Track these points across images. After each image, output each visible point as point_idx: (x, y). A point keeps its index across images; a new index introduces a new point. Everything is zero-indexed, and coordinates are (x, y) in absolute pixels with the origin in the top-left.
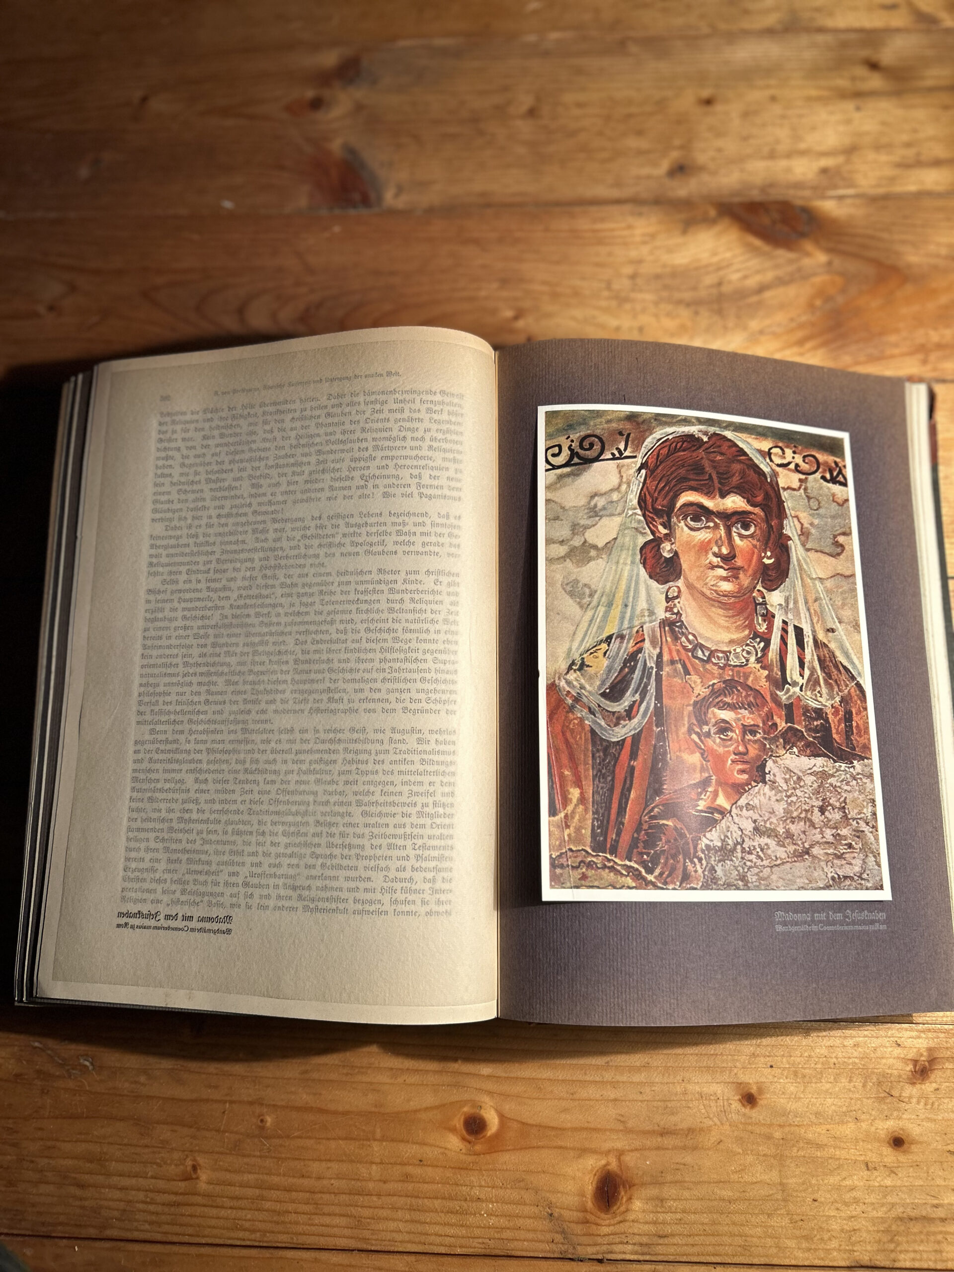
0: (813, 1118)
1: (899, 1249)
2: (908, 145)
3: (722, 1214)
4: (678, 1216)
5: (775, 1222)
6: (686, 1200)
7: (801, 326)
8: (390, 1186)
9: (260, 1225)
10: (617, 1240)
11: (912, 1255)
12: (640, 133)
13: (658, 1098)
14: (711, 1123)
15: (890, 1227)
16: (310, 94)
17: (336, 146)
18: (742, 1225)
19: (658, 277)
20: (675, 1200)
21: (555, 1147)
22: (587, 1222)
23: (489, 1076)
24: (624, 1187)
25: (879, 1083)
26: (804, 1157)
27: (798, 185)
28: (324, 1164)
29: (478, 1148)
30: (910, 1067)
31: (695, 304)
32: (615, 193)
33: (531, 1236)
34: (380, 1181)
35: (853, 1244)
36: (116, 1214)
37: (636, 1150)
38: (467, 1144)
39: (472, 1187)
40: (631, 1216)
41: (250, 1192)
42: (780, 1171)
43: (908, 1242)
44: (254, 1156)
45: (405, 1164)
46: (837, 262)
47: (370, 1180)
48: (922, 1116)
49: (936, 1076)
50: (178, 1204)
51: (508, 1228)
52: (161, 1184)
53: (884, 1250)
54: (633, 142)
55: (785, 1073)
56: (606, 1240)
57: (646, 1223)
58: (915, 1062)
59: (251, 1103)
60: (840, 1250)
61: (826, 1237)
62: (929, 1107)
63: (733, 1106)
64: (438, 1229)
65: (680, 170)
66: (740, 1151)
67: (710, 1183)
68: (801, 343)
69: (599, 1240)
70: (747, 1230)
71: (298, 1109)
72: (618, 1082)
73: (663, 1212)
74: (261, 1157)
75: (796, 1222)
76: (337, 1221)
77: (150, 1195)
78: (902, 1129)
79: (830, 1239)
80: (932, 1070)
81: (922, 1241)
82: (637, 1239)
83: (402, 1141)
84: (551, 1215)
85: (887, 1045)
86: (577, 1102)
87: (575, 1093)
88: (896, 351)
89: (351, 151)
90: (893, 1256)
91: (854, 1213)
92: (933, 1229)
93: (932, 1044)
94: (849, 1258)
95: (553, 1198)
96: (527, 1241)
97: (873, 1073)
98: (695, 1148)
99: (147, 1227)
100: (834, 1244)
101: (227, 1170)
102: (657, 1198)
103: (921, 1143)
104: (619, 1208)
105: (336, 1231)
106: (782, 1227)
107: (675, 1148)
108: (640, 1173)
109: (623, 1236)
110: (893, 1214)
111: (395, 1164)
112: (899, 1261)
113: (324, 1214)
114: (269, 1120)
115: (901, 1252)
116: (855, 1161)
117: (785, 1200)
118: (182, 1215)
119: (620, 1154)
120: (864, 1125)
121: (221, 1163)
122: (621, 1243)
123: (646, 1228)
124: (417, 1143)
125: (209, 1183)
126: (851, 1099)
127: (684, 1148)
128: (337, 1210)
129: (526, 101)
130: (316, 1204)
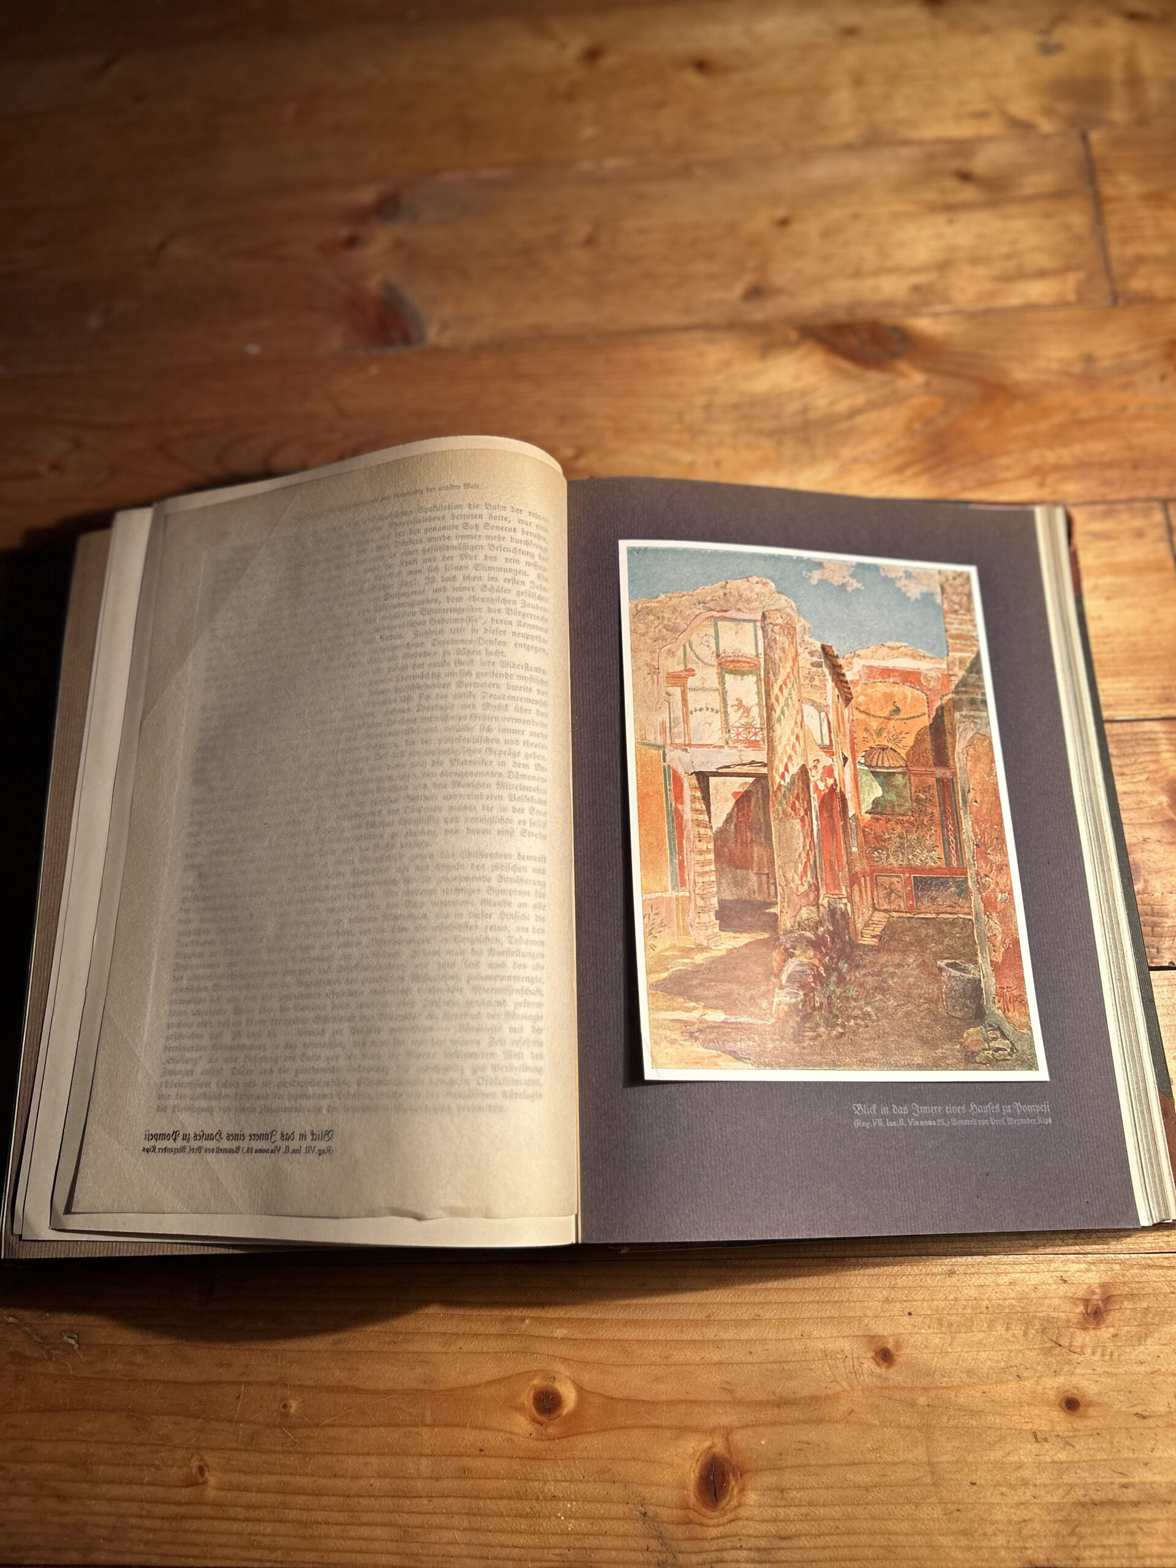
0: (964, 1376)
1: (1081, 1543)
2: (1008, 257)
3: (858, 1505)
4: (804, 1510)
5: (924, 1512)
6: (812, 1488)
7: (900, 452)
8: (445, 1485)
9: (281, 1541)
10: (729, 1545)
11: (1098, 1551)
12: (709, 257)
13: (772, 1359)
14: (839, 1388)
15: (1070, 1515)
16: (344, 232)
17: (373, 284)
18: (884, 1519)
19: (735, 406)
20: (798, 1489)
21: (647, 1427)
22: (690, 1522)
23: (563, 1339)
24: (734, 1475)
25: (1044, 1330)
26: (956, 1427)
27: (889, 304)
28: (361, 1459)
29: (551, 1430)
30: (1081, 1308)
31: (778, 434)
32: (685, 320)
33: (619, 1543)
34: (431, 1478)
35: (1024, 1539)
36: (103, 1532)
37: (747, 1426)
38: (538, 1426)
39: (546, 1482)
40: (744, 1512)
41: (270, 1498)
42: (927, 1447)
43: (1093, 1534)
44: (275, 1452)
45: (462, 1456)
46: (937, 382)
47: (420, 1477)
48: (1099, 1370)
49: (1113, 1317)
50: (183, 1517)
51: (592, 1534)
52: (160, 1492)
53: (1064, 1546)
54: (702, 267)
55: (927, 1321)
56: (714, 1545)
57: (764, 1521)
58: (1086, 1302)
59: (272, 1384)
60: (1009, 1548)
61: (990, 1530)
62: (1107, 1358)
63: (865, 1366)
64: (503, 1538)
65: (755, 293)
66: (876, 1422)
67: (841, 1465)
68: (900, 469)
69: (706, 1545)
70: (890, 1525)
71: (329, 1389)
72: (722, 1340)
73: (785, 1506)
74: (283, 1452)
75: (951, 1513)
76: (378, 1532)
77: (147, 1506)
78: (1077, 1388)
79: (995, 1534)
80: (1107, 1311)
81: (1111, 1533)
82: (752, 1543)
83: (458, 1426)
84: (645, 1514)
85: (1050, 1281)
86: (673, 1368)
87: (670, 1356)
88: (1008, 475)
89: (391, 290)
90: (1075, 1553)
91: (1023, 1499)
92: (1124, 1516)
93: (1105, 1279)
94: (1020, 1559)
95: (646, 1492)
96: (616, 1550)
97: (1035, 1317)
98: (820, 1421)
99: (142, 1548)
100: (1001, 1540)
101: (241, 1471)
102: (777, 1488)
103: (1099, 1404)
104: (729, 1502)
105: (376, 1545)
106: (934, 1520)
107: (796, 1422)
108: (754, 1456)
109: (736, 1539)
110: (1073, 1497)
111: (450, 1455)
112: (1084, 1559)
113: (362, 1524)
114: (294, 1405)
115: (1085, 1547)
116: (1020, 1432)
117: (934, 1484)
118: (186, 1531)
119: (728, 1431)
120: (1028, 1384)
121: (234, 1463)
122: (734, 1548)
123: (763, 1528)
124: (476, 1428)
125: (220, 1488)
126: (1010, 1351)
127: (807, 1422)
128: (378, 1518)
129: (582, 230)
130: (352, 1511)
